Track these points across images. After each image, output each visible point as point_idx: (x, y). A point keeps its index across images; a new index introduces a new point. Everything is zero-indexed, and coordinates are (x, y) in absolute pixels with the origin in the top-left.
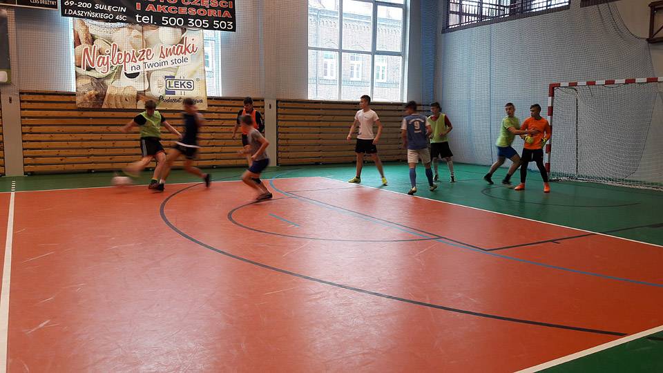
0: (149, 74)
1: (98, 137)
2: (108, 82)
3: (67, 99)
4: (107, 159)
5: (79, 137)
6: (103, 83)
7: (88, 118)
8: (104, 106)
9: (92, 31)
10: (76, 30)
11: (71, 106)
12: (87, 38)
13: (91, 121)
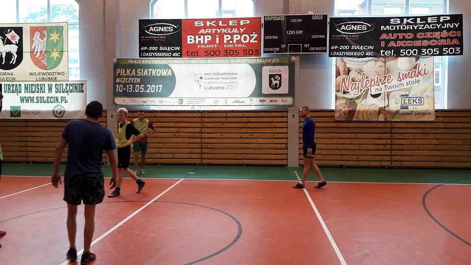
0: (388, 95)
1: (348, 141)
2: (357, 101)
3: (329, 114)
4: (354, 158)
5: (336, 141)
6: (354, 102)
7: (343, 128)
8: (354, 119)
9: (348, 66)
10: (337, 65)
11: (331, 119)
12: (344, 71)
13: (345, 130)
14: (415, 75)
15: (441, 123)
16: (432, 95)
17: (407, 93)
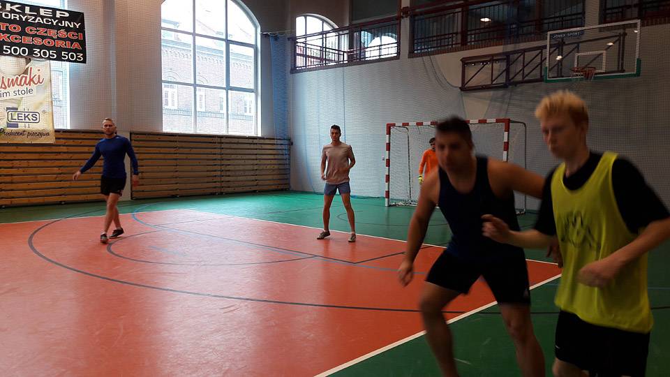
14: (25, 81)
15: (64, 146)
16: (50, 110)
17: (15, 106)
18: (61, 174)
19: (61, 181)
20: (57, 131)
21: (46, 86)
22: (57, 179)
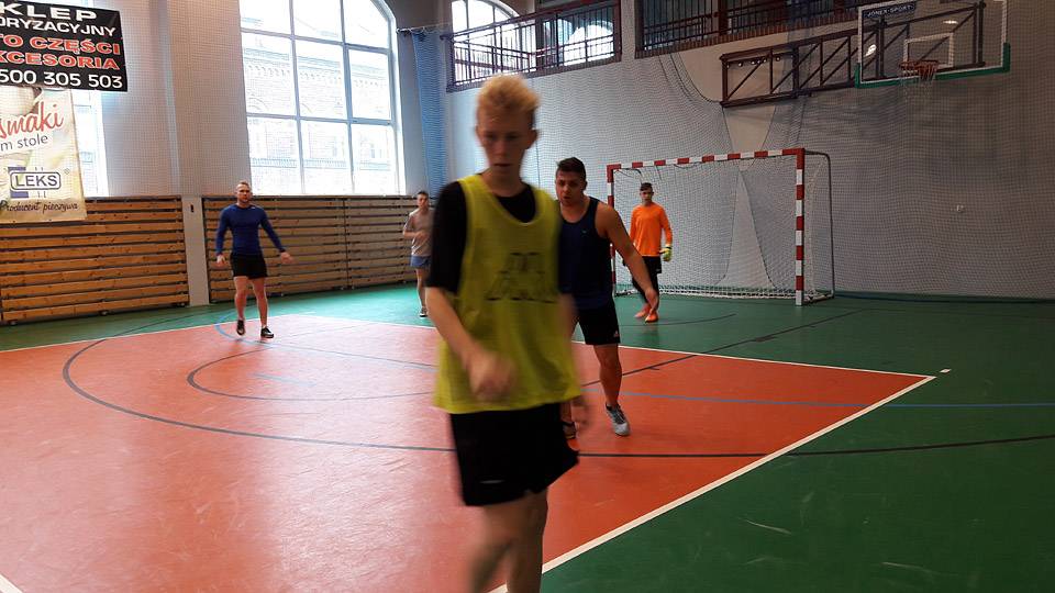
14: (35, 126)
15: (101, 223)
16: (77, 169)
17: (22, 164)
18: (98, 268)
19: (98, 279)
20: (89, 201)
21: (67, 132)
22: (94, 276)
